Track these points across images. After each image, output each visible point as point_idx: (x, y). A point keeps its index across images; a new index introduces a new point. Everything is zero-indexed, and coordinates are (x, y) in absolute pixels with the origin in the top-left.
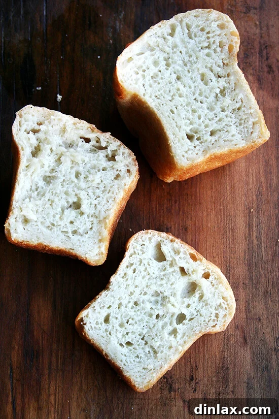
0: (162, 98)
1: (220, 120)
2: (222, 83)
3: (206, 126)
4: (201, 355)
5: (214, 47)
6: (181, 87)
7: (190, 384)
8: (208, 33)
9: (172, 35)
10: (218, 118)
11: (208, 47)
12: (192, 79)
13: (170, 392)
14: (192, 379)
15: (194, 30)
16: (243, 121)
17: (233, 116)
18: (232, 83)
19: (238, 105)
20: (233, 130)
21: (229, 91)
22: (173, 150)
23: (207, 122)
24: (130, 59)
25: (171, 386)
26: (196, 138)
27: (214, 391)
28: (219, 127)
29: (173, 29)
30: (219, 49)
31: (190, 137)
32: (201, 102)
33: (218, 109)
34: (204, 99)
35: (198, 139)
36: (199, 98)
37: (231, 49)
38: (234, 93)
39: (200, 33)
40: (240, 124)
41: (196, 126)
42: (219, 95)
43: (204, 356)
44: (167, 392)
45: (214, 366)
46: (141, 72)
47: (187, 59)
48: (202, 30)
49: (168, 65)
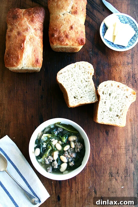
0: (68, 85)
1: (84, 94)
2: (87, 83)
3: (80, 95)
4: (120, 166)
5: (86, 73)
6: (75, 83)
7: (117, 174)
8: (85, 69)
9: (75, 68)
10: (84, 93)
11: (84, 73)
12: (78, 81)
13: (112, 177)
14: (117, 173)
15: (81, 67)
16: (90, 95)
17: (88, 93)
18: (90, 84)
19: (90, 91)
20: (87, 97)
21: (88, 86)
22: (69, 101)
23: (80, 94)
24: (61, 73)
25: (112, 175)
26: (76, 98)
27: (124, 176)
28: (83, 96)
29: (75, 66)
30: (87, 74)
31: (75, 97)
32: (80, 88)
33: (84, 91)
34: (81, 87)
35: (77, 99)
36: (79, 87)
37: (91, 74)
38: (89, 87)
39: (83, 68)
40: (90, 96)
41: (77, 95)
42: (85, 87)
43: (121, 166)
44: (111, 177)
45: (124, 169)
46: (64, 77)
47: (78, 75)
48: (84, 67)
49: (72, 76)
